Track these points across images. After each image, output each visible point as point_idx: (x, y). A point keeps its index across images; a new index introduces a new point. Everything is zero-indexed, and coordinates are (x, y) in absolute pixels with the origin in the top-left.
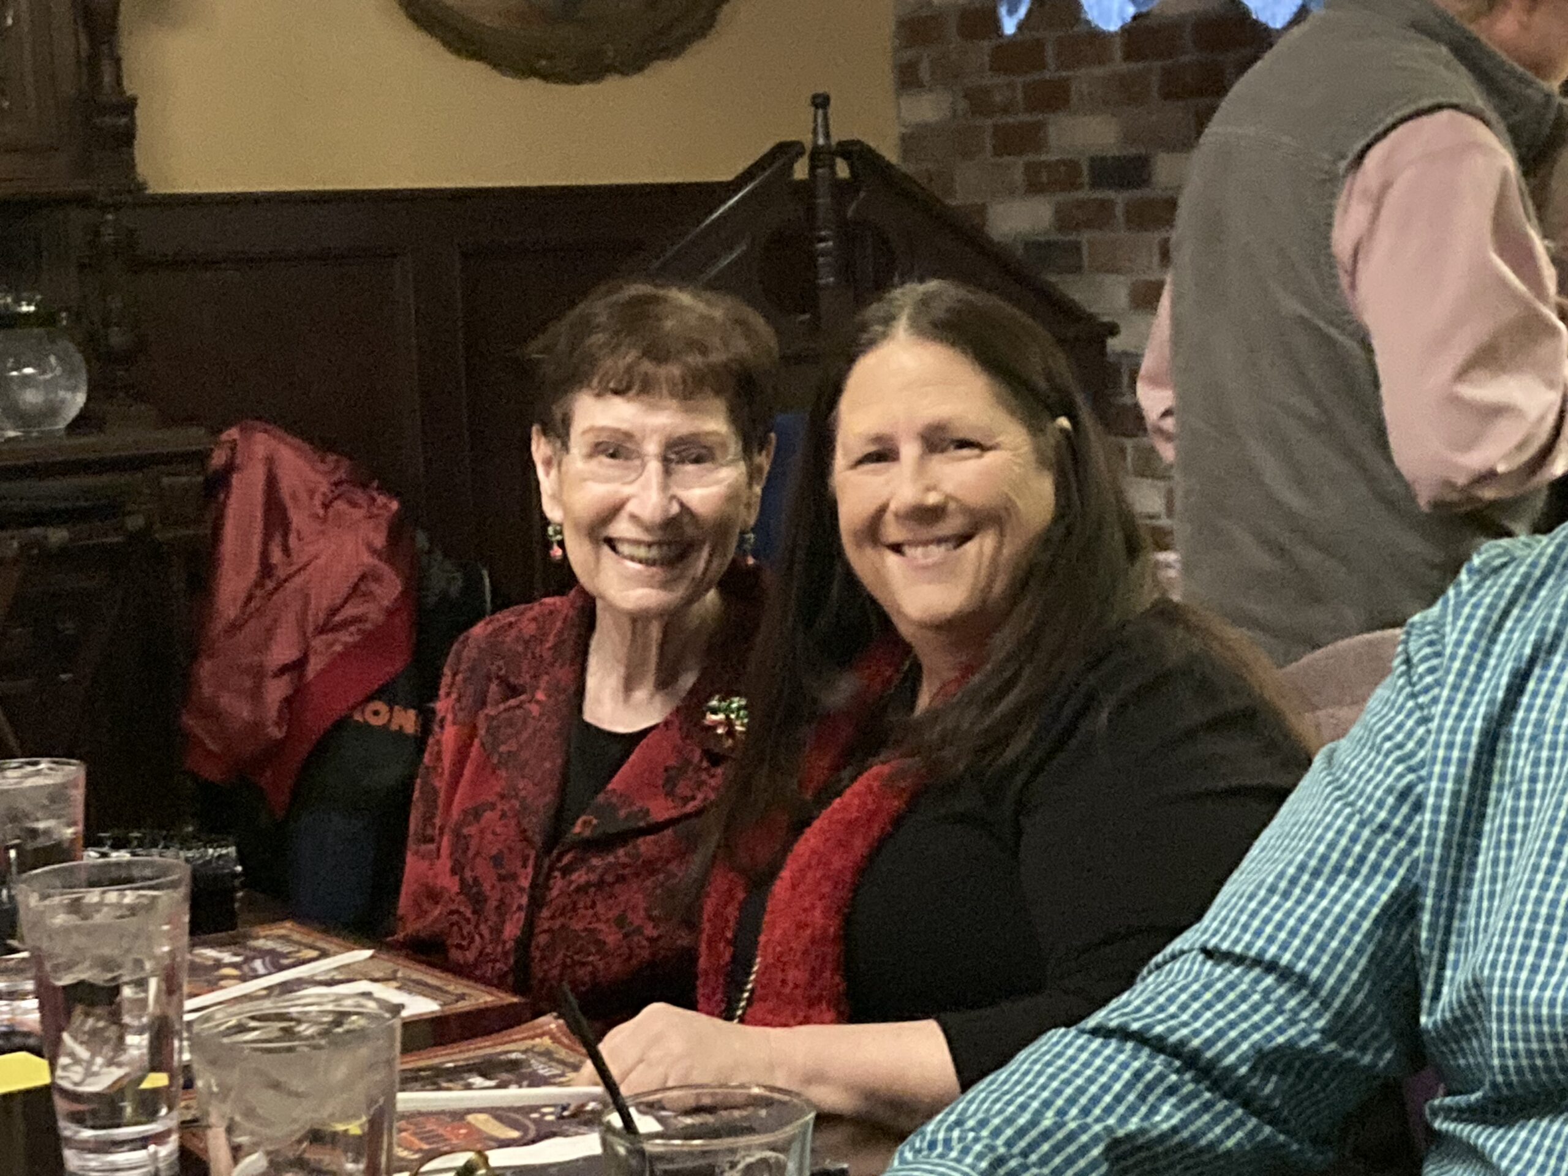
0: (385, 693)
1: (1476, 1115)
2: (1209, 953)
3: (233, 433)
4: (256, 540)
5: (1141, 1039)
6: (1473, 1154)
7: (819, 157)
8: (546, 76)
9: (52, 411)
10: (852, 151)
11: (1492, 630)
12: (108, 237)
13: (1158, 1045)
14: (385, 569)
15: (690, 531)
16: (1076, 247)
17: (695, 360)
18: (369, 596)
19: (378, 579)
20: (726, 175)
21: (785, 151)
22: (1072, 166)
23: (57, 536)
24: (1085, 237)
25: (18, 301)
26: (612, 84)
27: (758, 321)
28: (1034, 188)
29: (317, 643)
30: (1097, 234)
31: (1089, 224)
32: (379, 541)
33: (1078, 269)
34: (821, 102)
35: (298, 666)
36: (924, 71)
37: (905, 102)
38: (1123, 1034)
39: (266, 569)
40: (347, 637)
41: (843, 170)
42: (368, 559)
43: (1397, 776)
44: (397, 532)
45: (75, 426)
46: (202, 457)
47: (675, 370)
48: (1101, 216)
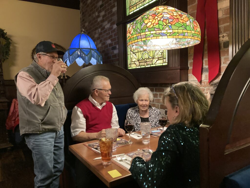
7: (63, 77)
10: (67, 76)
41: (66, 78)
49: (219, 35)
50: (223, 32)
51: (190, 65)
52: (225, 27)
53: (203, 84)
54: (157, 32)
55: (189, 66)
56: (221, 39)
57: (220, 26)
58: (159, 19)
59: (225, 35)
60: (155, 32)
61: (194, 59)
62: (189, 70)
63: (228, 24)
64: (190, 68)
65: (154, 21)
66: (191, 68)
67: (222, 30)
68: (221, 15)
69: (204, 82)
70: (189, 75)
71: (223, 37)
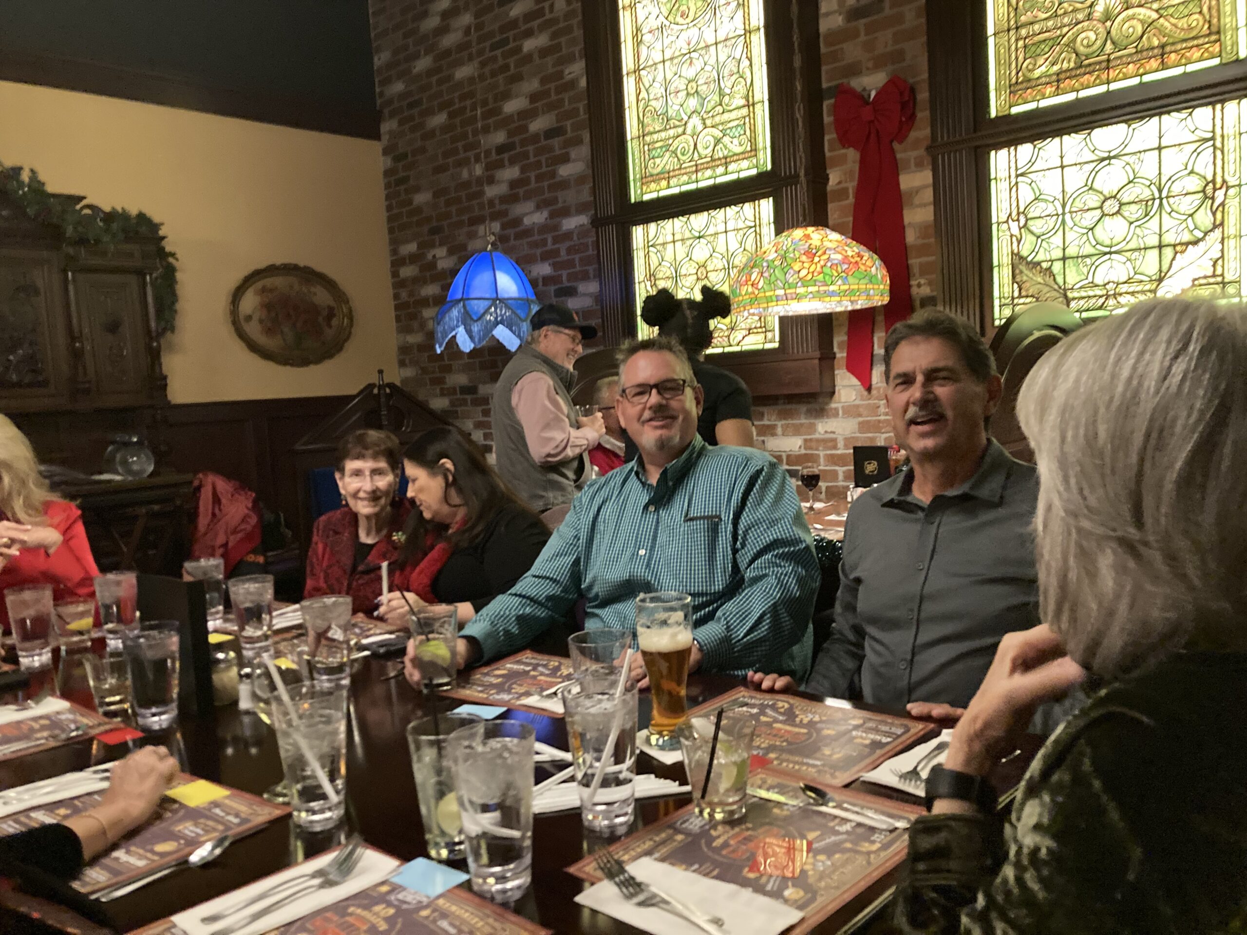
0: (254, 551)
1: (596, 607)
2: (535, 576)
3: (201, 475)
4: (210, 507)
5: (520, 596)
6: (596, 615)
7: (380, 387)
8: (292, 365)
9: (144, 471)
10: (390, 385)
11: (593, 498)
12: (159, 417)
13: (524, 597)
14: (251, 513)
15: (379, 494)
16: (457, 412)
17: (377, 449)
18: (248, 523)
19: (250, 517)
20: (354, 392)
21: (371, 386)
22: (454, 389)
23: (156, 507)
24: (459, 409)
25: (130, 437)
26: (312, 367)
27: (393, 437)
28: (442, 394)
29: (232, 538)
30: (463, 408)
31: (461, 405)
32: (250, 505)
33: (457, 418)
34: (381, 372)
35: (225, 545)
36: (407, 361)
37: (402, 370)
38: (516, 595)
39: (214, 515)
40: (240, 535)
41: (388, 390)
42: (246, 511)
43: (574, 532)
44: (255, 502)
45: (152, 475)
46: (191, 482)
47: (370, 452)
48: (464, 403)
49: (909, 280)
50: (917, 275)
51: (840, 347)
52: (921, 264)
53: (874, 392)
54: (822, 288)
55: (836, 349)
56: (914, 291)
57: (910, 262)
58: (822, 263)
59: (922, 281)
60: (816, 289)
61: (850, 334)
62: (836, 361)
63: (932, 258)
64: (838, 355)
65: (813, 267)
66: (841, 355)
67: (916, 270)
68: (911, 237)
69: (878, 389)
70: (836, 372)
71: (919, 285)
